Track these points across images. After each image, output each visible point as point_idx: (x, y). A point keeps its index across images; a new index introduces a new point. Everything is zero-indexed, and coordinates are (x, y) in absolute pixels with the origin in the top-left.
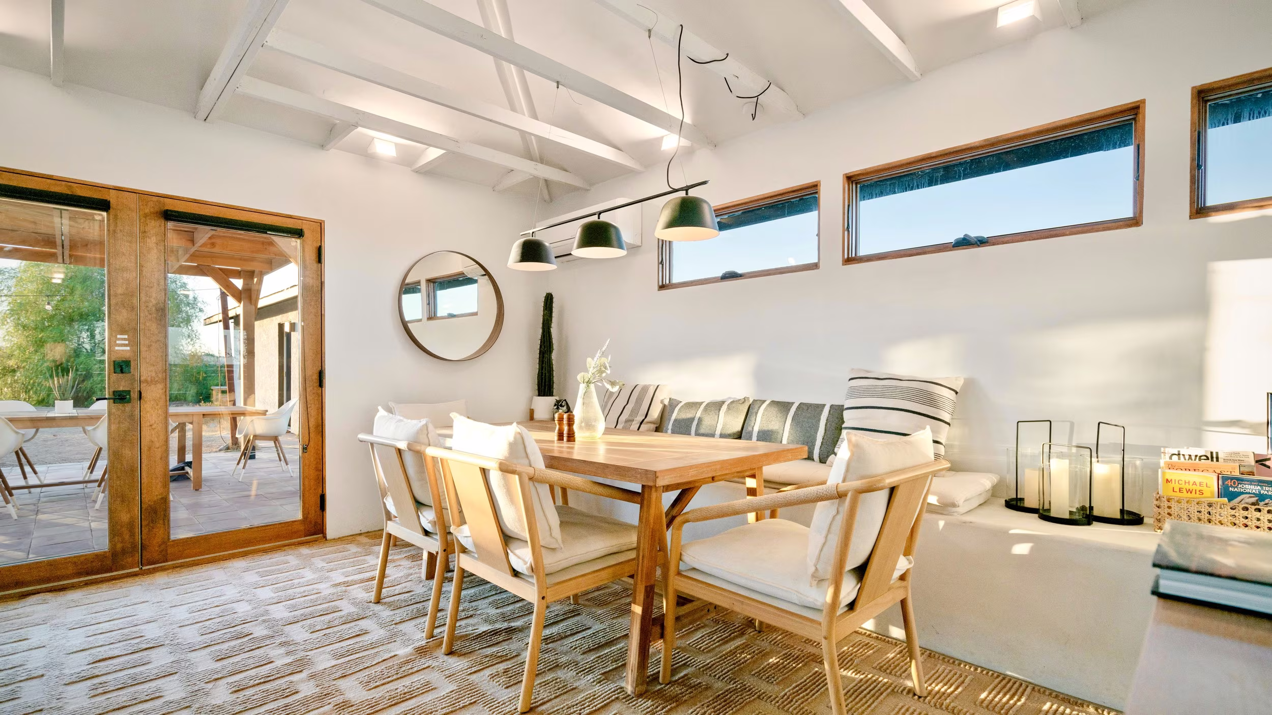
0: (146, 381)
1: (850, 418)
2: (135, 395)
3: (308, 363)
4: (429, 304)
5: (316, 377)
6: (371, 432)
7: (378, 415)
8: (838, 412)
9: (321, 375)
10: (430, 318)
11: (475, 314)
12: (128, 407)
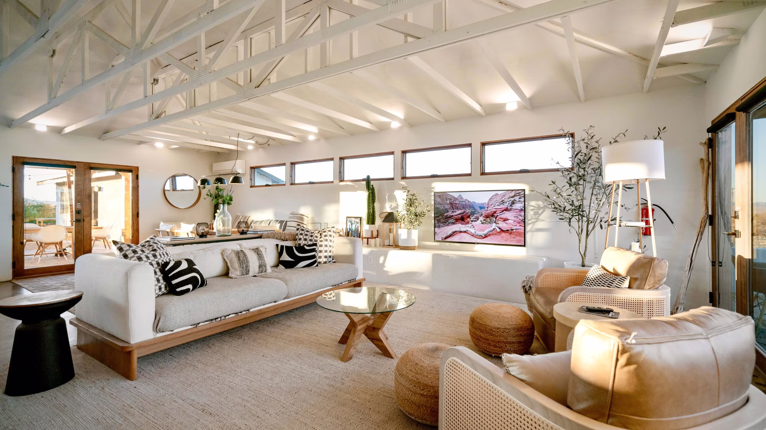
0: (85, 216)
1: (288, 224)
2: (82, 220)
3: (134, 210)
4: (173, 184)
5: (136, 214)
6: (159, 228)
7: (161, 224)
8: (287, 222)
9: (138, 214)
10: (173, 190)
11: (192, 190)
12: (80, 223)
